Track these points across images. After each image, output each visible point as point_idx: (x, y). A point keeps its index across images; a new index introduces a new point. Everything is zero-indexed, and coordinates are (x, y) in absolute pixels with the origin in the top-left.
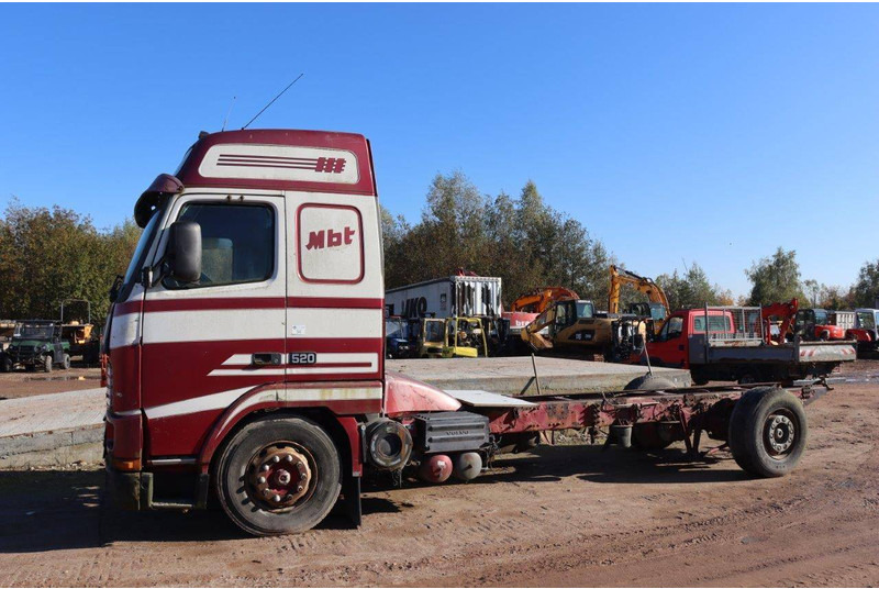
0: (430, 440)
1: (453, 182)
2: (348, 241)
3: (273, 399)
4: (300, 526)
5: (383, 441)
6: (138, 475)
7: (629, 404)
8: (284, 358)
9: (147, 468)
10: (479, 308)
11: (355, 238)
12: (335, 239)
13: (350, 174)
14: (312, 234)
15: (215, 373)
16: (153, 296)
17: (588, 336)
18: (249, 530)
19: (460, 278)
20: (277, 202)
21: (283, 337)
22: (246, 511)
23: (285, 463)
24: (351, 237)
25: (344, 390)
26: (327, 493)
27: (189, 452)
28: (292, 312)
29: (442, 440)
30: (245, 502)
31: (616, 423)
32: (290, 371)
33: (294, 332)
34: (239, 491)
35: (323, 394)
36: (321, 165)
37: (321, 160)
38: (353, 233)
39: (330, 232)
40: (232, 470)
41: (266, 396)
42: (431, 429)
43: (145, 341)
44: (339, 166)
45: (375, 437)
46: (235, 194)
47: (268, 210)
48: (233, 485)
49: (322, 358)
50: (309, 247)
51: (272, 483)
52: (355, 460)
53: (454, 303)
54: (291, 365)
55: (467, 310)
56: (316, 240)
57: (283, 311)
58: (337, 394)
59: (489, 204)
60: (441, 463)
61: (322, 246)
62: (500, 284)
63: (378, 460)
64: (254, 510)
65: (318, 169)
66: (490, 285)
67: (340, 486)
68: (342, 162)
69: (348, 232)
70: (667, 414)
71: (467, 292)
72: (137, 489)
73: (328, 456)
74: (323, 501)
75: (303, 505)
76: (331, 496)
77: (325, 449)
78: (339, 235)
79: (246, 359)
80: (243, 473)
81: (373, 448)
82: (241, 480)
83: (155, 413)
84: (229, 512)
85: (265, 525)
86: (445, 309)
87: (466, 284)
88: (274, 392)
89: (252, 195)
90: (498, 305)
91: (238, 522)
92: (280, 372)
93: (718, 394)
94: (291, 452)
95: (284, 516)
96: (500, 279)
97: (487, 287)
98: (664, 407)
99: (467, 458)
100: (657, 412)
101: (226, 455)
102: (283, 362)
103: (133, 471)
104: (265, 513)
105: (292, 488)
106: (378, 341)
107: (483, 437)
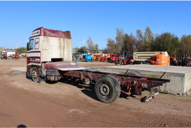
14: (36, 43)
15: (30, 60)
20: (34, 39)
28: (34, 53)
32: (34, 61)
33: (34, 56)
35: (36, 64)
37: (37, 32)
38: (38, 42)
49: (36, 59)
60: (48, 77)
77: (37, 72)
100: (95, 78)
106: (40, 57)
107: (51, 74)
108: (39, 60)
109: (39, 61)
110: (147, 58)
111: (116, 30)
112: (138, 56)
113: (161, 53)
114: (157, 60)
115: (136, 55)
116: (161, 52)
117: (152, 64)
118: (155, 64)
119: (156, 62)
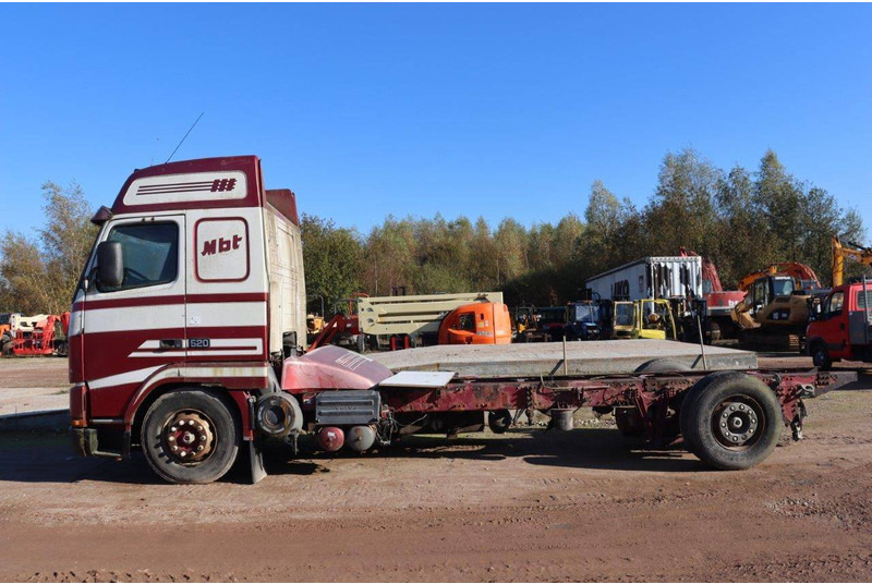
0: (320, 414)
1: (684, 158)
2: (236, 247)
3: (175, 375)
4: (204, 477)
5: (270, 412)
6: (82, 430)
7: (569, 388)
8: (185, 343)
9: (91, 425)
10: (678, 290)
11: (242, 244)
12: (225, 246)
13: (240, 190)
14: (206, 243)
15: (134, 355)
16: (91, 298)
17: (784, 315)
18: (165, 477)
19: (654, 260)
20: (179, 220)
21: (184, 326)
22: (162, 462)
23: (187, 427)
24: (238, 243)
25: (233, 369)
26: (225, 452)
27: (117, 415)
28: (191, 307)
29: (331, 414)
30: (161, 455)
31: (555, 406)
32: (190, 353)
33: (192, 322)
34: (157, 446)
35: (215, 372)
36: (216, 186)
37: (216, 182)
38: (240, 239)
39: (221, 240)
40: (150, 430)
41: (171, 373)
42: (320, 404)
43: (86, 332)
44: (230, 184)
45: (261, 409)
46: (148, 216)
47: (173, 226)
48: (152, 442)
49: (214, 343)
50: (204, 254)
51: (180, 442)
52: (246, 427)
53: (649, 285)
54: (190, 348)
55: (665, 292)
56: (210, 248)
57: (183, 306)
58: (227, 372)
59: (722, 178)
60: (331, 434)
61: (214, 252)
62: (700, 263)
63: (264, 428)
64: (168, 462)
65: (214, 190)
66: (689, 266)
67: (237, 448)
68: (233, 182)
69: (236, 239)
70: (621, 399)
71: (664, 273)
72: (82, 440)
73: (225, 423)
74: (221, 458)
75: (206, 461)
76: (228, 455)
77: (222, 417)
78: (228, 242)
79: (156, 344)
80: (159, 433)
81: (260, 418)
82: (158, 437)
83: (95, 384)
84: (150, 463)
85: (177, 474)
86: (642, 291)
87: (663, 265)
88: (176, 370)
89: (161, 216)
90: (698, 284)
91: (157, 471)
92: (182, 354)
93: (690, 379)
94: (194, 419)
95: (191, 469)
96: (700, 258)
97: (685, 267)
98: (616, 391)
99: (356, 430)
100: (607, 396)
101: (146, 418)
102: (184, 346)
103: (79, 427)
104: (177, 465)
105: (195, 446)
106: (262, 328)
107: (371, 413)
108: (255, 348)
109: (259, 351)
110: (423, 321)
111: (46, 191)
112: (380, 316)
113: (483, 298)
114: (480, 325)
115: (371, 310)
116: (482, 294)
117: (461, 342)
118: (470, 341)
119: (475, 332)
